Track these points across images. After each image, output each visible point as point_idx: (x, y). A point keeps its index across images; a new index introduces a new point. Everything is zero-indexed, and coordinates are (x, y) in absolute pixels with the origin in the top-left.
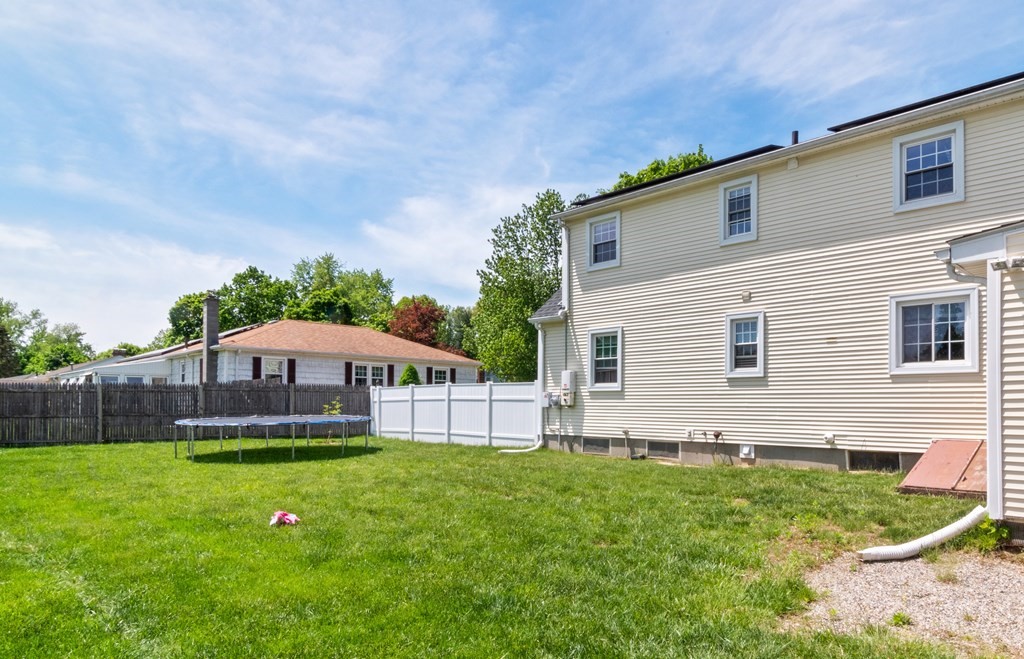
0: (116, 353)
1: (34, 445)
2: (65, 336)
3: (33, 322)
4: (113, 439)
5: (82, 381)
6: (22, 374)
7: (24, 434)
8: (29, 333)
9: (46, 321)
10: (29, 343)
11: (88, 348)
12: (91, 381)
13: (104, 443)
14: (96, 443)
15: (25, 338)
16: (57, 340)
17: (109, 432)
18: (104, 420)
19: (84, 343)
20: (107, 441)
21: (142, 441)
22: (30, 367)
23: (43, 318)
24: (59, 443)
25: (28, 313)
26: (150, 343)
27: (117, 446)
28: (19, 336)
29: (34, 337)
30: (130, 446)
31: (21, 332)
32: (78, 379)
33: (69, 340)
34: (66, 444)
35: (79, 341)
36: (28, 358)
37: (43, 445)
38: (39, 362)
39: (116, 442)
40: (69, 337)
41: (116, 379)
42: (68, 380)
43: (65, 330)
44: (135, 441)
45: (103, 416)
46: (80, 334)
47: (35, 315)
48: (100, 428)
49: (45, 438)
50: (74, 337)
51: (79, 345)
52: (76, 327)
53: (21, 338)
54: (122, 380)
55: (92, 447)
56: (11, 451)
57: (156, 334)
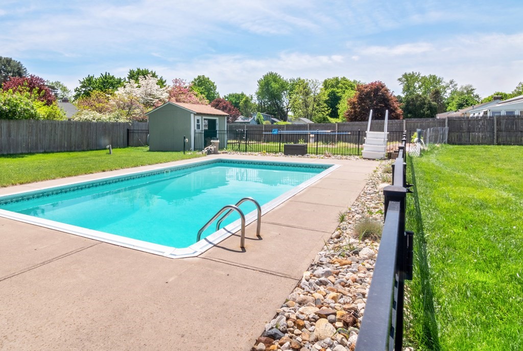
0: (495, 99)
1: (465, 144)
2: (465, 91)
3: (451, 86)
4: (502, 143)
5: (481, 114)
6: (446, 112)
7: (460, 139)
8: (449, 91)
9: (456, 85)
10: (449, 96)
11: (477, 96)
12: (487, 114)
13: (497, 145)
14: (493, 145)
15: (447, 94)
16: (462, 94)
17: (500, 140)
18: (497, 134)
19: (475, 94)
20: (499, 144)
21: (518, 145)
22: (449, 108)
23: (455, 83)
24: (476, 144)
25: (448, 82)
26: (513, 90)
27: (505, 147)
28: (444, 93)
29: (451, 93)
30: (512, 147)
31: (445, 91)
32: (479, 114)
33: (468, 93)
34: (479, 144)
35: (472, 93)
36: (448, 104)
37: (468, 144)
38: (453, 105)
39: (504, 144)
40: (467, 91)
41: (500, 112)
42: (474, 114)
43: (466, 88)
44: (514, 145)
45: (497, 131)
46: (473, 90)
47: (451, 82)
48: (495, 137)
49: (469, 141)
50: (470, 91)
51: (472, 95)
52: (471, 86)
53: (445, 94)
54: (503, 113)
55: (492, 146)
56: (456, 146)
57: (517, 85)
